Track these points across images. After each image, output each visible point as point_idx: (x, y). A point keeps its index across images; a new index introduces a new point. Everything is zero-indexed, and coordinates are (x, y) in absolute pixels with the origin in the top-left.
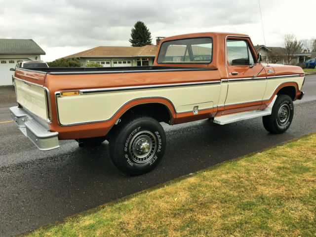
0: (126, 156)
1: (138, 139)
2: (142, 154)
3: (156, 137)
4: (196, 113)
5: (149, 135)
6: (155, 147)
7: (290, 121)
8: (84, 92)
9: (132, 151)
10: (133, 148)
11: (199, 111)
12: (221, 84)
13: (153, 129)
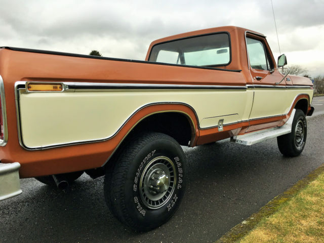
0: (136, 199)
1: (151, 171)
2: (158, 193)
3: (176, 165)
4: (221, 129)
5: (166, 162)
6: (175, 182)
7: (305, 140)
8: (70, 87)
9: (143, 190)
10: (145, 186)
11: (224, 126)
12: (247, 91)
13: (170, 152)
